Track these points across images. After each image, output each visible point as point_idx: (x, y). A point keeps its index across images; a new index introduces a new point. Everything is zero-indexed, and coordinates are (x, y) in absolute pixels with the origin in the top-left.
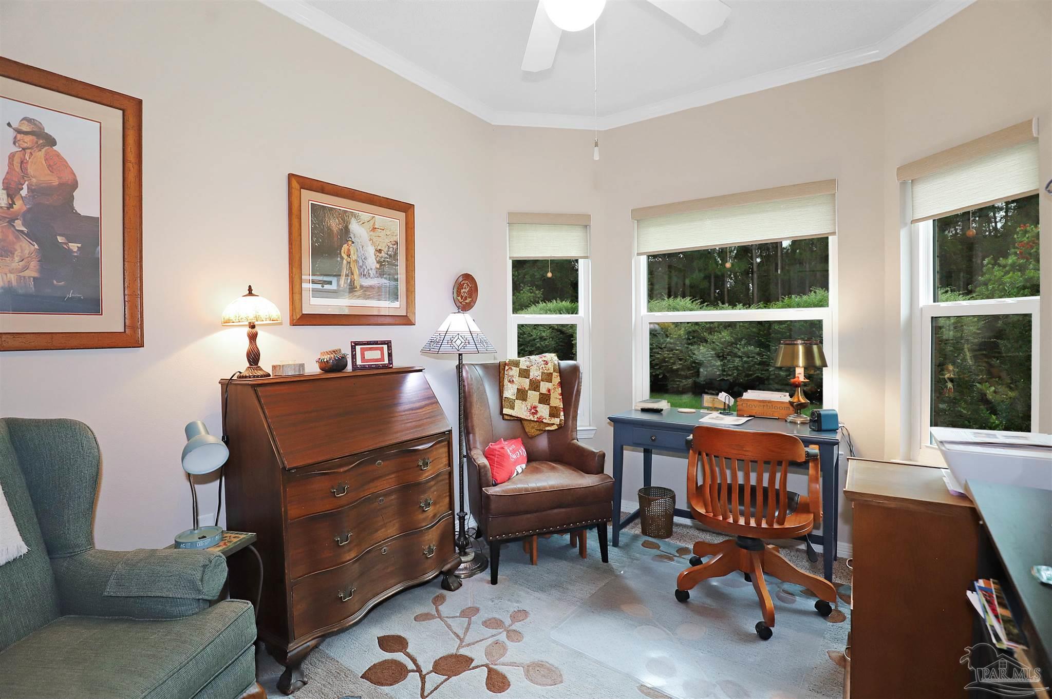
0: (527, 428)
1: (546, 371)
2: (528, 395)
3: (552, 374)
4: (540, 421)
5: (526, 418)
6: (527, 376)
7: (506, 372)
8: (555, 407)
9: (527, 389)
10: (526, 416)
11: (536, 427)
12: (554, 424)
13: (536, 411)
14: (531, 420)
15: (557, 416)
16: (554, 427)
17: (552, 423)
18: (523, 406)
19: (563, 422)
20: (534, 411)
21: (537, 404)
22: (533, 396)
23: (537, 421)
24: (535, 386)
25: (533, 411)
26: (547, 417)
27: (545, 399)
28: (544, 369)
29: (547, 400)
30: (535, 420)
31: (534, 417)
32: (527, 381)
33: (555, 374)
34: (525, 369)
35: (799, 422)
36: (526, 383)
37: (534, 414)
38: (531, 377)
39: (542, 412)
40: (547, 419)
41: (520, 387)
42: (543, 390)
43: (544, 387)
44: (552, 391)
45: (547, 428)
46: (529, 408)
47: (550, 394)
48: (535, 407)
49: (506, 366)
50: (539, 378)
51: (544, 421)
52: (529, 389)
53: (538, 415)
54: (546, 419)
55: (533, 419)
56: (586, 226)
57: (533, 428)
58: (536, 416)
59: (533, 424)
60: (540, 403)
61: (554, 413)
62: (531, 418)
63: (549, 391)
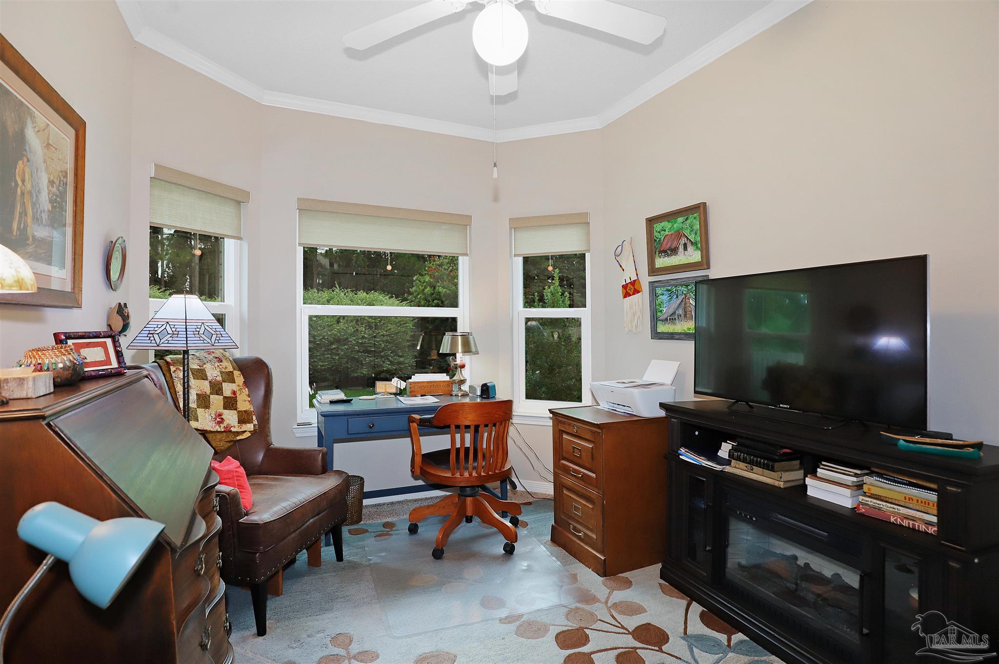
0: (214, 442)
1: (223, 370)
2: (211, 400)
3: (232, 372)
4: (228, 431)
5: (212, 430)
6: (205, 378)
7: (173, 374)
8: (245, 411)
9: (208, 392)
10: (212, 427)
11: (224, 438)
12: (245, 431)
13: (222, 419)
14: (217, 432)
15: (250, 421)
16: (247, 435)
17: (244, 430)
18: (207, 415)
19: (257, 426)
20: (220, 420)
21: (221, 410)
22: (216, 401)
23: (224, 431)
24: (216, 388)
25: (218, 420)
26: (236, 424)
27: (230, 403)
28: (220, 367)
29: (233, 404)
30: (223, 430)
31: (220, 426)
32: (207, 383)
33: (237, 373)
34: (198, 369)
35: (460, 395)
36: (205, 387)
37: (219, 423)
38: (210, 378)
39: (229, 419)
40: (237, 427)
41: (199, 392)
42: (227, 392)
43: (228, 389)
44: (238, 393)
45: (238, 438)
46: (214, 416)
47: (236, 397)
48: (220, 415)
49: (171, 367)
50: (219, 378)
51: (233, 429)
52: (211, 393)
53: (225, 424)
54: (235, 427)
55: (219, 430)
56: (239, 203)
57: (221, 441)
58: (222, 426)
59: (219, 436)
60: (225, 408)
61: (244, 418)
62: (218, 428)
63: (234, 393)
